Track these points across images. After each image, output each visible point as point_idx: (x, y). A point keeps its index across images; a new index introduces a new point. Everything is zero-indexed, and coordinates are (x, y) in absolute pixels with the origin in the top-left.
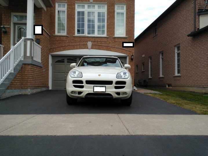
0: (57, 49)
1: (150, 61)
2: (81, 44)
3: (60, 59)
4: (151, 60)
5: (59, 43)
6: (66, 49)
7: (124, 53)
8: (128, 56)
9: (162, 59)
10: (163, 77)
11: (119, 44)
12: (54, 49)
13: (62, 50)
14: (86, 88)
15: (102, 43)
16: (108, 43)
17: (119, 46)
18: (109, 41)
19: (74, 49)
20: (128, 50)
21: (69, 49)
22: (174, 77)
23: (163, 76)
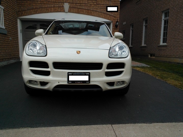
0: (27, 11)
1: (131, 29)
2: (56, 6)
3: (31, 24)
4: (133, 28)
5: (28, 4)
6: (38, 12)
7: (107, 19)
8: (112, 22)
9: (146, 26)
10: (146, 47)
11: (102, 7)
12: (23, 12)
13: (32, 13)
14: (54, 76)
15: (82, 5)
16: (89, 5)
17: (102, 9)
18: (90, 3)
19: (47, 12)
20: (112, 15)
21: (41, 12)
22: (158, 46)
23: (145, 45)
